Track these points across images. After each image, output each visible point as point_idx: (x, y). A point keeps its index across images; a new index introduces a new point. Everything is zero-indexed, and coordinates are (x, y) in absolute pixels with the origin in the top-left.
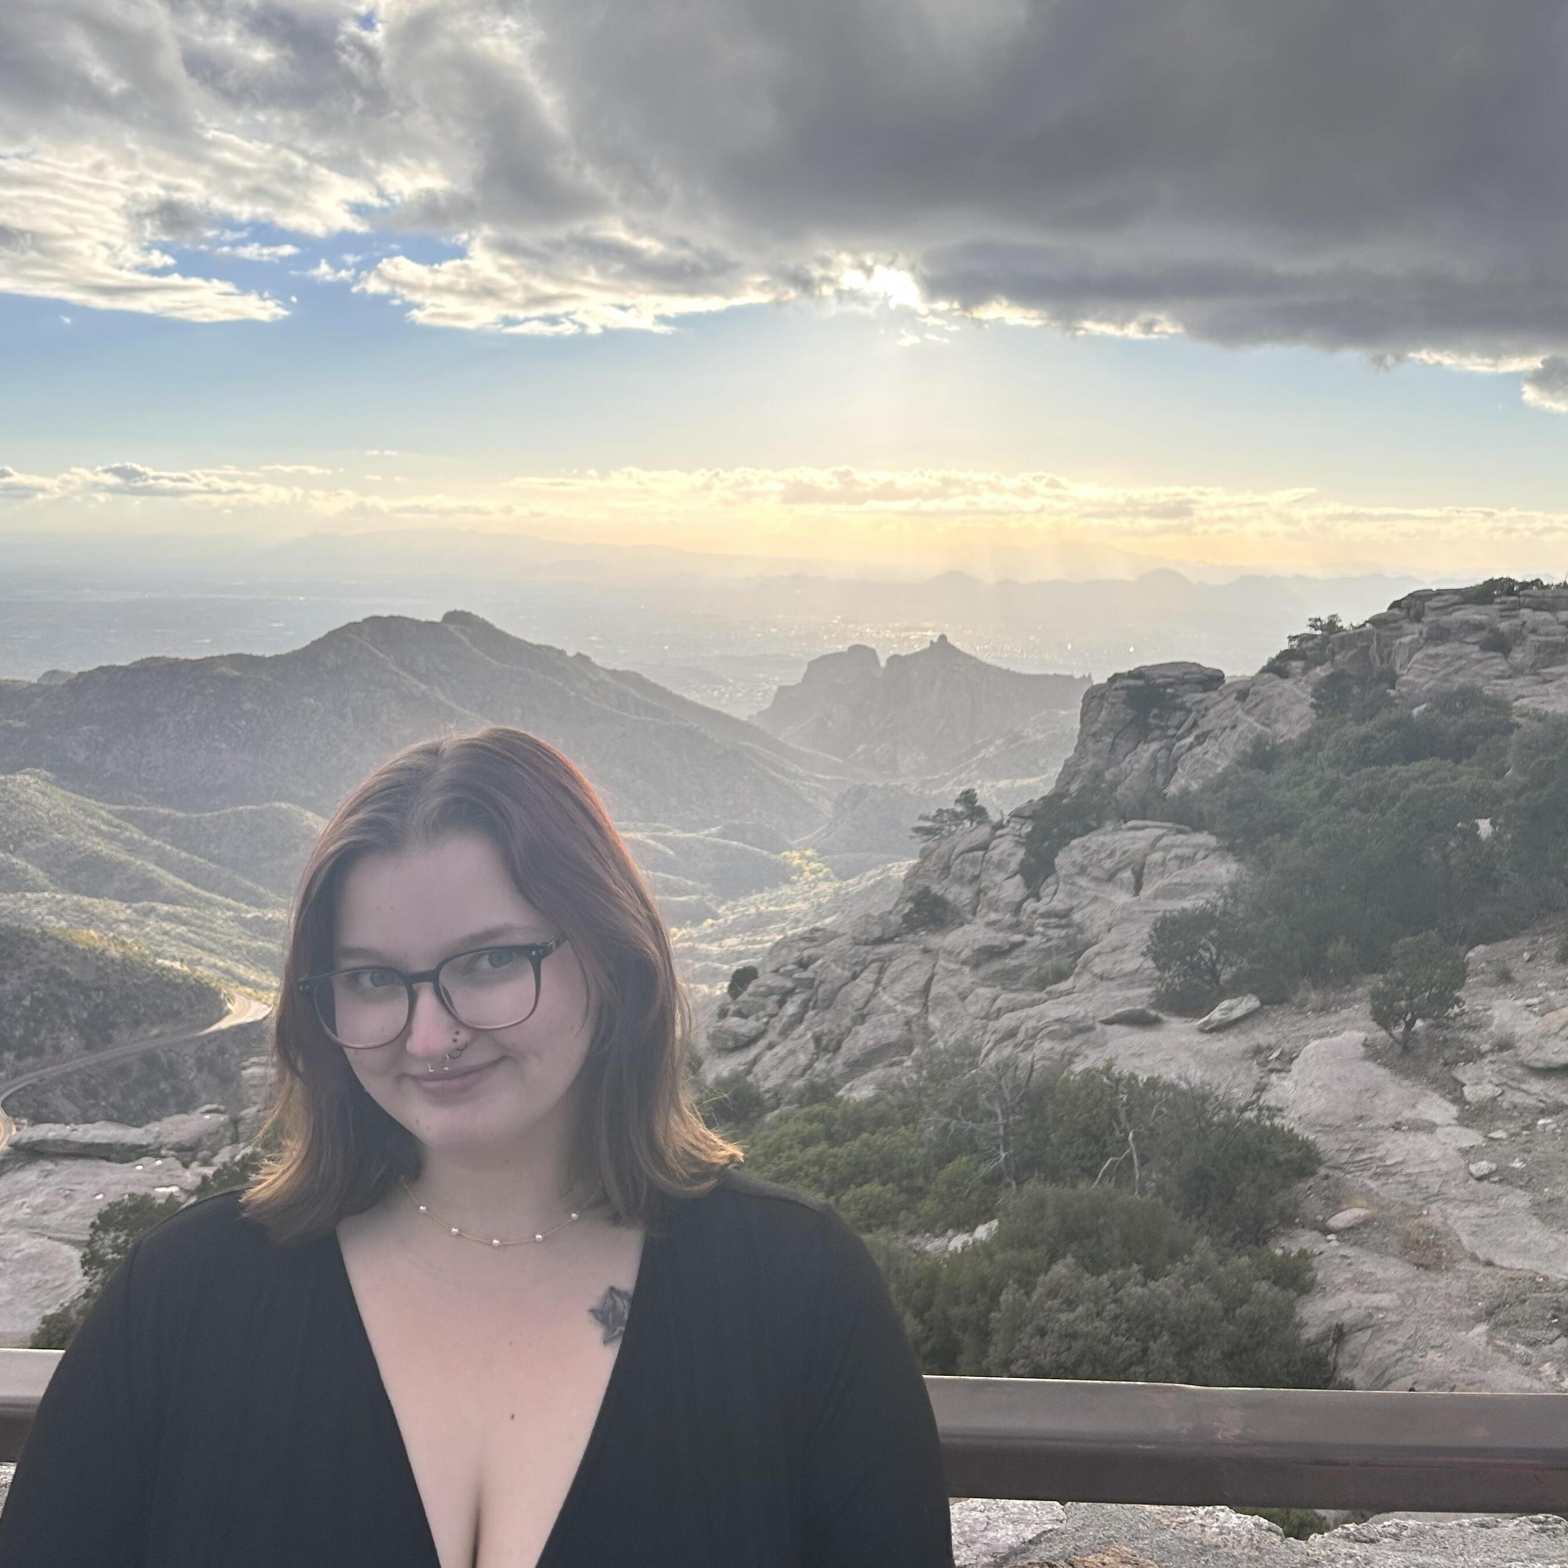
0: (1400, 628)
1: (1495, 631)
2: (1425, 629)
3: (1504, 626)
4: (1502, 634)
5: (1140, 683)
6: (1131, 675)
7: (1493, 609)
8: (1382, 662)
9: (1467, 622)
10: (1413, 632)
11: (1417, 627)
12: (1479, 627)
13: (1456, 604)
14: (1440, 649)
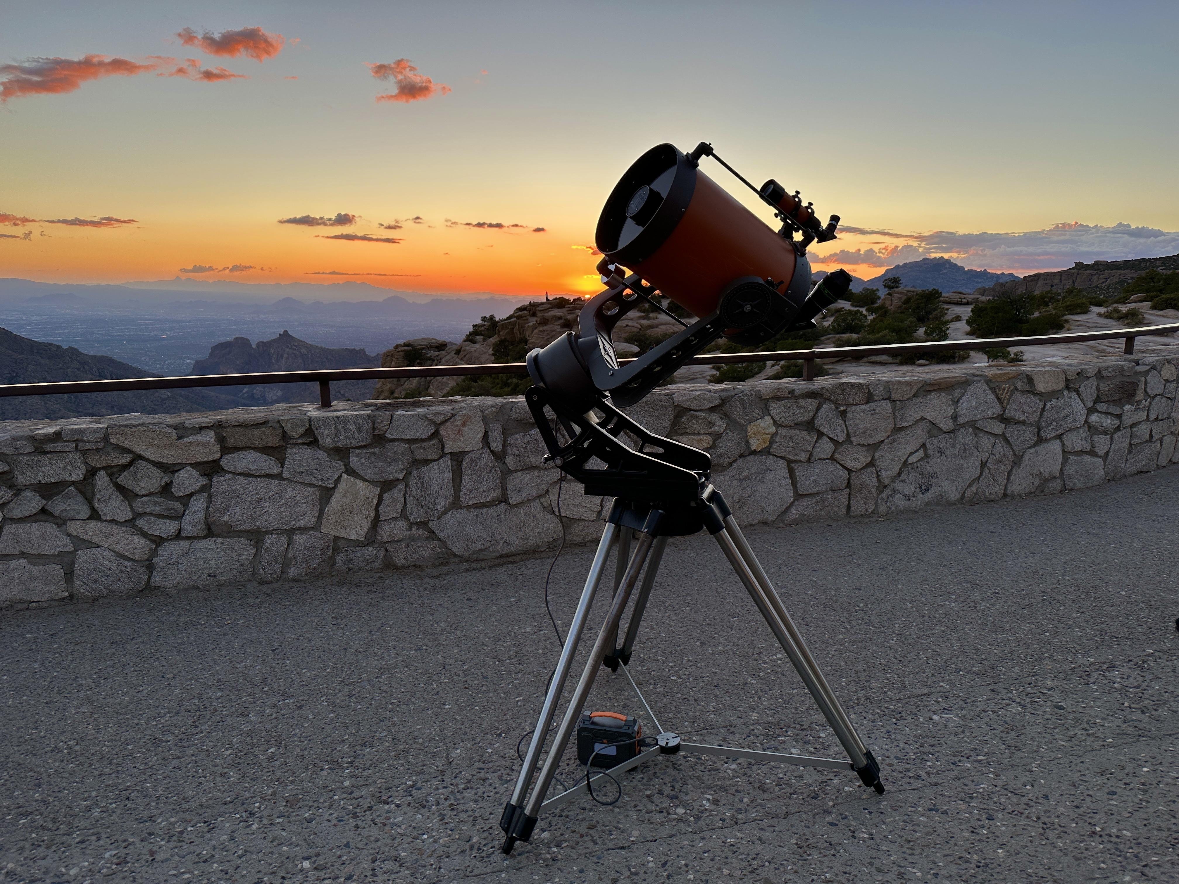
0: (527, 319)
1: (566, 320)
2: (539, 319)
3: (570, 317)
4: (569, 321)
5: (410, 348)
6: (405, 345)
7: (564, 310)
8: (520, 334)
9: (555, 316)
10: (532, 321)
11: (534, 319)
12: (560, 318)
13: (549, 308)
14: (545, 328)
